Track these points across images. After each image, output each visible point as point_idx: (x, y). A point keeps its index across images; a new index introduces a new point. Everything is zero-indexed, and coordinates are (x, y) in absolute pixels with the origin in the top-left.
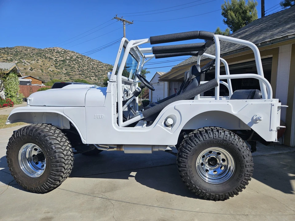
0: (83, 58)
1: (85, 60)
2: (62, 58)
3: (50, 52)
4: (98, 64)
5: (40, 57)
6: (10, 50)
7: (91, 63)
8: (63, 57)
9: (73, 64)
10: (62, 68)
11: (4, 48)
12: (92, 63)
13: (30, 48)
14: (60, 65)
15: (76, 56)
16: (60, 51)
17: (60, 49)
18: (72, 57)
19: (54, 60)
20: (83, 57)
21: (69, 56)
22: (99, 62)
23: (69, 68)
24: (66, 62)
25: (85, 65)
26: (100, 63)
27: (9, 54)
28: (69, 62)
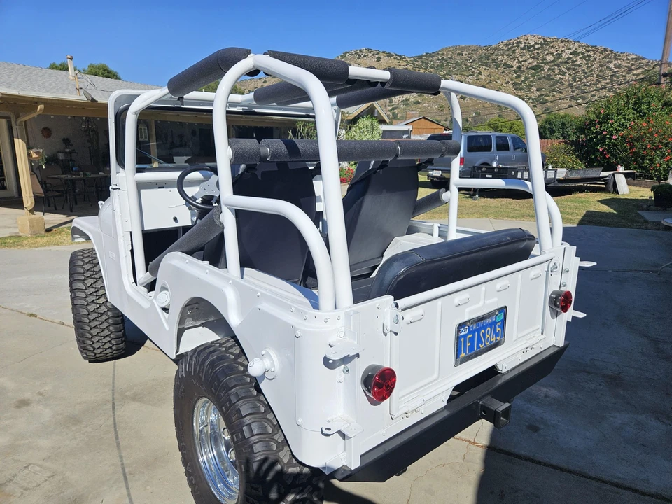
0: (589, 53)
1: (595, 59)
2: (533, 62)
3: (509, 49)
4: (633, 65)
5: (486, 66)
6: (430, 59)
7: (611, 65)
8: (537, 59)
9: (559, 74)
10: (529, 87)
11: (421, 57)
12: (615, 65)
13: (466, 48)
14: (526, 78)
15: (570, 51)
16: (532, 43)
17: (533, 39)
18: (559, 56)
19: (515, 68)
20: (588, 51)
21: (552, 54)
22: (636, 59)
23: (546, 85)
24: (543, 70)
25: (592, 71)
26: (638, 62)
27: (429, 68)
28: (549, 69)
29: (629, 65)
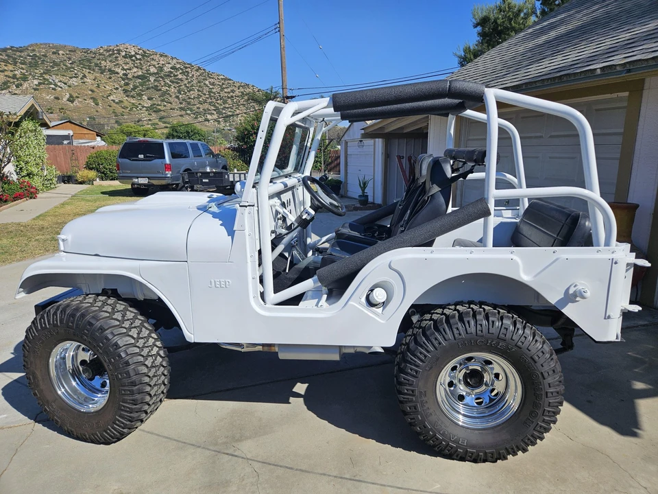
0: (187, 70)
1: (193, 75)
2: (138, 71)
3: (110, 55)
4: (223, 84)
5: (90, 69)
6: (18, 54)
7: (207, 82)
8: (142, 69)
9: (165, 86)
10: (140, 95)
11: (5, 50)
12: (210, 82)
13: (64, 47)
14: (135, 87)
15: (170, 66)
16: (133, 53)
17: (133, 48)
18: (161, 69)
19: (121, 74)
20: (186, 68)
21: (154, 66)
22: (225, 79)
23: (156, 95)
24: (150, 80)
25: (192, 86)
26: (227, 82)
27: (18, 64)
28: (155, 80)
29: (221, 84)
